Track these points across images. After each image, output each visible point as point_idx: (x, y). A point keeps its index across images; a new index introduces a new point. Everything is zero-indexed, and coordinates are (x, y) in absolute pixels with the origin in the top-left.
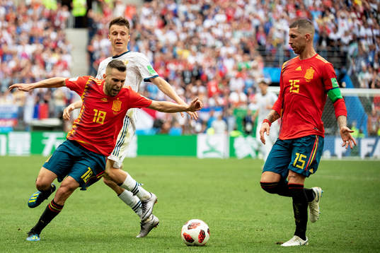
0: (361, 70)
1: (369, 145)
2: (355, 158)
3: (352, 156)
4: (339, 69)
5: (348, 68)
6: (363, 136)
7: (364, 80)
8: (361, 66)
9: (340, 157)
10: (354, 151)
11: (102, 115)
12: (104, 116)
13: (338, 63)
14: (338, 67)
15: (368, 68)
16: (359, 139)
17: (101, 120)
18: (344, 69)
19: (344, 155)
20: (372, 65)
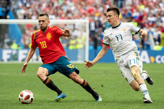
0: (19, 8)
1: (24, 54)
2: (15, 62)
3: (13, 60)
4: (6, 7)
5: (10, 7)
6: (20, 48)
7: (21, 14)
8: (18, 6)
9: (6, 61)
10: (14, 57)
11: (44, 43)
12: (45, 43)
13: (4, 4)
14: (5, 6)
15: (23, 7)
16: (17, 50)
17: (45, 46)
18: (8, 8)
19: (8, 60)
20: (25, 5)
